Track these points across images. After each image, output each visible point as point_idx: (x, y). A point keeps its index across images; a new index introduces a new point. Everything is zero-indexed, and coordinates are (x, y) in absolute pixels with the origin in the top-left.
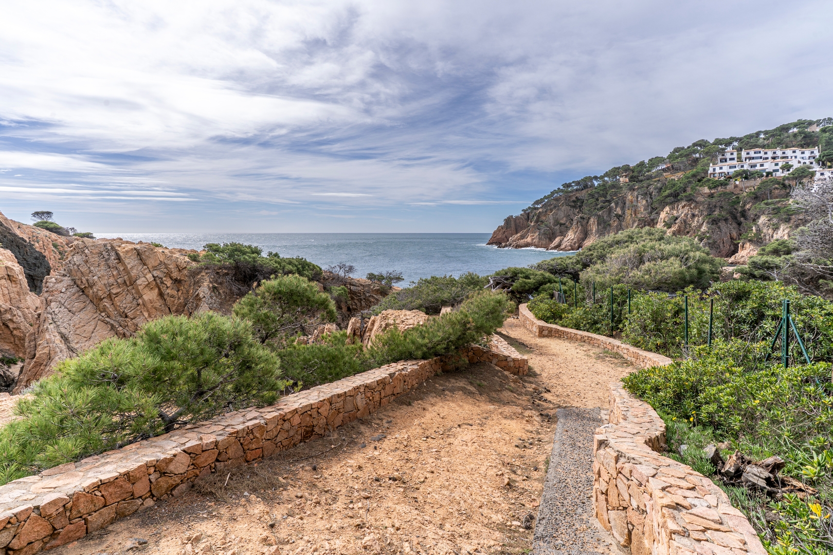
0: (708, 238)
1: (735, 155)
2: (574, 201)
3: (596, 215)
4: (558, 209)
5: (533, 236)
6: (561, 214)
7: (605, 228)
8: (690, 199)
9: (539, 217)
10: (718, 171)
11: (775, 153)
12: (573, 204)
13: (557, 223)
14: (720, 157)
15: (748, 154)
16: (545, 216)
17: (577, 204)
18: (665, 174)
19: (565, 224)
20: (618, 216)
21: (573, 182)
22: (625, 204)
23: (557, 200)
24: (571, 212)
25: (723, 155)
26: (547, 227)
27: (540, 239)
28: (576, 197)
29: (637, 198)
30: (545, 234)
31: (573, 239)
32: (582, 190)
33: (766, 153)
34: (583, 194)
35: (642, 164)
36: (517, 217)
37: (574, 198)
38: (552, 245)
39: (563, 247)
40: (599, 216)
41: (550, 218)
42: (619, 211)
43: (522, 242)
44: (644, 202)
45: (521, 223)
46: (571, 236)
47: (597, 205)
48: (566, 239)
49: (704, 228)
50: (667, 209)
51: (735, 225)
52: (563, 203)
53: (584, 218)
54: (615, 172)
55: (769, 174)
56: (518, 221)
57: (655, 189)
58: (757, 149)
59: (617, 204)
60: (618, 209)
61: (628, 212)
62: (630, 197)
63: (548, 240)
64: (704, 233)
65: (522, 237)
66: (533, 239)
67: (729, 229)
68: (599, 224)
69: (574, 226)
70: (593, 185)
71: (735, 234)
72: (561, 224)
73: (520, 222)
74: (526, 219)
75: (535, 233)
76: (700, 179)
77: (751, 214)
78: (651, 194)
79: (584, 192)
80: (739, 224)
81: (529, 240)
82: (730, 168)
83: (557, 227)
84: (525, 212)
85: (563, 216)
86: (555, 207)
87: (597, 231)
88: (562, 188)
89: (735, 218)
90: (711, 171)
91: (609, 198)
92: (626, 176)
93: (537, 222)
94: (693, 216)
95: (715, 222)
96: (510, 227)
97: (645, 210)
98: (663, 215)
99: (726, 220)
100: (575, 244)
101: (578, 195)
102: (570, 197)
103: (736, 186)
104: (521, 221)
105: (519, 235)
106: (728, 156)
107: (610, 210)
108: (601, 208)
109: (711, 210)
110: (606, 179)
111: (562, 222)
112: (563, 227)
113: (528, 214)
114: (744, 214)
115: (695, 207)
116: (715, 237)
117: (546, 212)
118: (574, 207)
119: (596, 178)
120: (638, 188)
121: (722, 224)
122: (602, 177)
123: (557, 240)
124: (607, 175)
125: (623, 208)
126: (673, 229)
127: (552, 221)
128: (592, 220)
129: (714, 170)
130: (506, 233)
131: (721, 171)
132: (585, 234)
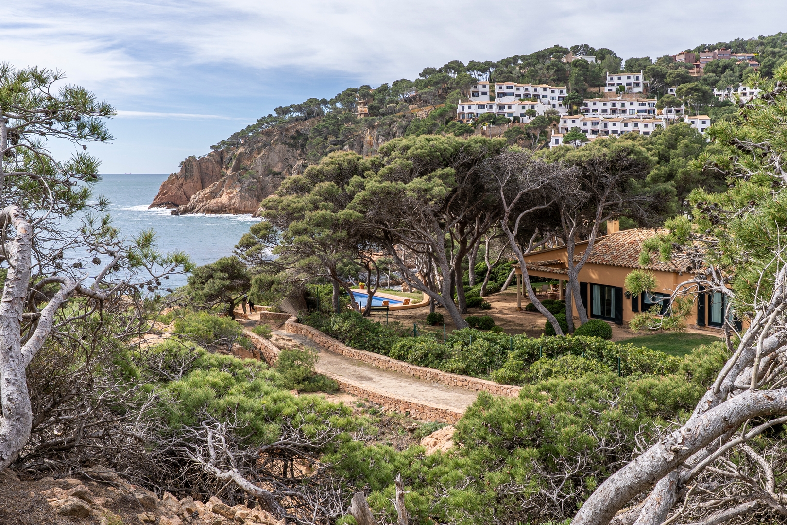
2: (293, 137)
4: (269, 149)
5: (231, 193)
6: (274, 157)
9: (239, 161)
10: (467, 111)
11: (527, 89)
12: (292, 141)
13: (268, 171)
14: (472, 89)
15: (501, 88)
16: (249, 159)
17: (299, 142)
18: (411, 107)
19: (280, 173)
21: (292, 106)
22: (362, 147)
23: (268, 134)
24: (290, 153)
25: (476, 87)
26: (253, 178)
27: (242, 198)
28: (297, 131)
29: (378, 139)
30: (250, 190)
32: (306, 119)
33: (518, 89)
34: (306, 127)
35: (384, 89)
36: (202, 159)
37: (293, 133)
41: (257, 164)
43: (213, 203)
45: (211, 169)
52: (277, 140)
54: (348, 96)
55: (516, 118)
56: (204, 166)
57: (399, 128)
58: (510, 83)
59: (352, 147)
62: (368, 138)
63: (254, 199)
65: (213, 195)
66: (231, 199)
70: (320, 114)
72: (275, 174)
73: (208, 168)
74: (217, 162)
75: (234, 188)
76: (447, 120)
78: (394, 135)
79: (308, 122)
81: (224, 198)
82: (479, 107)
83: (269, 179)
84: (216, 151)
85: (277, 160)
86: (265, 145)
88: (275, 115)
90: (459, 110)
91: (341, 137)
92: (365, 104)
93: (236, 169)
96: (192, 175)
101: (299, 127)
102: (287, 130)
103: (484, 133)
104: (210, 165)
105: (207, 190)
106: (480, 89)
110: (339, 105)
111: (276, 169)
112: (277, 178)
113: (222, 153)
117: (251, 152)
118: (294, 146)
119: (324, 102)
120: (378, 126)
122: (333, 102)
124: (339, 98)
127: (260, 169)
129: (463, 108)
130: (184, 187)
131: (470, 111)
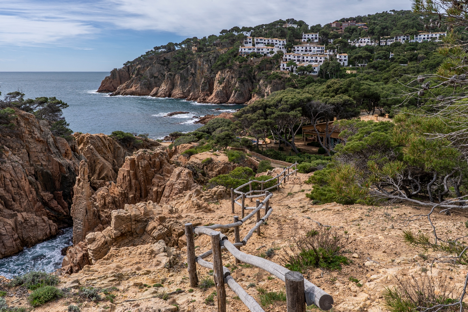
0: (239, 91)
1: (251, 41)
2: (163, 61)
3: (179, 73)
4: (152, 66)
5: (136, 86)
6: (155, 70)
7: (185, 82)
8: (230, 68)
9: (138, 71)
10: (243, 51)
11: (268, 41)
12: (162, 63)
13: (152, 76)
14: (245, 41)
15: (257, 40)
16: (143, 70)
17: (165, 62)
18: (217, 48)
19: (157, 77)
20: (193, 74)
21: (161, 46)
22: (196, 66)
23: (151, 59)
24: (161, 68)
25: (246, 40)
26: (146, 79)
27: (141, 88)
28: (164, 58)
29: (203, 63)
30: (145, 84)
31: (165, 89)
32: (168, 52)
33: (265, 40)
34: (168, 56)
35: (204, 39)
36: (120, 70)
37: (163, 59)
38: (152, 93)
39: (159, 95)
40: (181, 74)
41: (147, 72)
42: (193, 71)
43: (128, 90)
44: (207, 66)
45: (124, 74)
46: (164, 87)
47: (179, 66)
48: (160, 89)
49: (237, 85)
50: (219, 73)
51: (251, 83)
52: (155, 62)
53: (171, 75)
54: (188, 41)
55: (265, 55)
56: (121, 73)
57: (213, 58)
58: (261, 38)
59: (191, 66)
60: (192, 69)
61: (198, 72)
62: (199, 62)
63: (147, 89)
64: (237, 88)
65: (127, 87)
66: (136, 89)
67: (248, 85)
68: (181, 79)
69: (166, 80)
70: (174, 49)
71: (251, 88)
72: (155, 77)
73: (123, 74)
74: (127, 71)
75: (138, 84)
76: (235, 54)
77: (257, 77)
78: (210, 61)
79: (169, 54)
80: (253, 82)
81: (133, 89)
82: (249, 49)
83: (152, 79)
84: (126, 66)
85: (156, 71)
86: (150, 64)
87: (181, 84)
88: (154, 50)
89: (250, 79)
90: (240, 50)
91: (186, 62)
92: (196, 46)
93: (137, 75)
94: (232, 77)
95: (242, 82)
96: (116, 77)
97: (208, 71)
98: (217, 76)
99: (247, 80)
100: (167, 92)
101: (165, 56)
102: (160, 57)
103: (251, 61)
104: (124, 73)
105: (124, 85)
106: (248, 40)
107: (188, 70)
108: (182, 68)
109: (240, 74)
110: (183, 46)
111: (156, 75)
112: (156, 79)
113: (129, 67)
114: (254, 78)
115: (233, 73)
116: (242, 90)
117: (144, 67)
118: (163, 65)
119: (176, 44)
120: (204, 56)
121: (245, 83)
122: (180, 44)
123: (155, 90)
124: (183, 43)
125: (195, 69)
126: (223, 85)
127: (148, 75)
128: (177, 77)
129: (242, 50)
130: (113, 83)
131: (245, 51)
132: (173, 86)
